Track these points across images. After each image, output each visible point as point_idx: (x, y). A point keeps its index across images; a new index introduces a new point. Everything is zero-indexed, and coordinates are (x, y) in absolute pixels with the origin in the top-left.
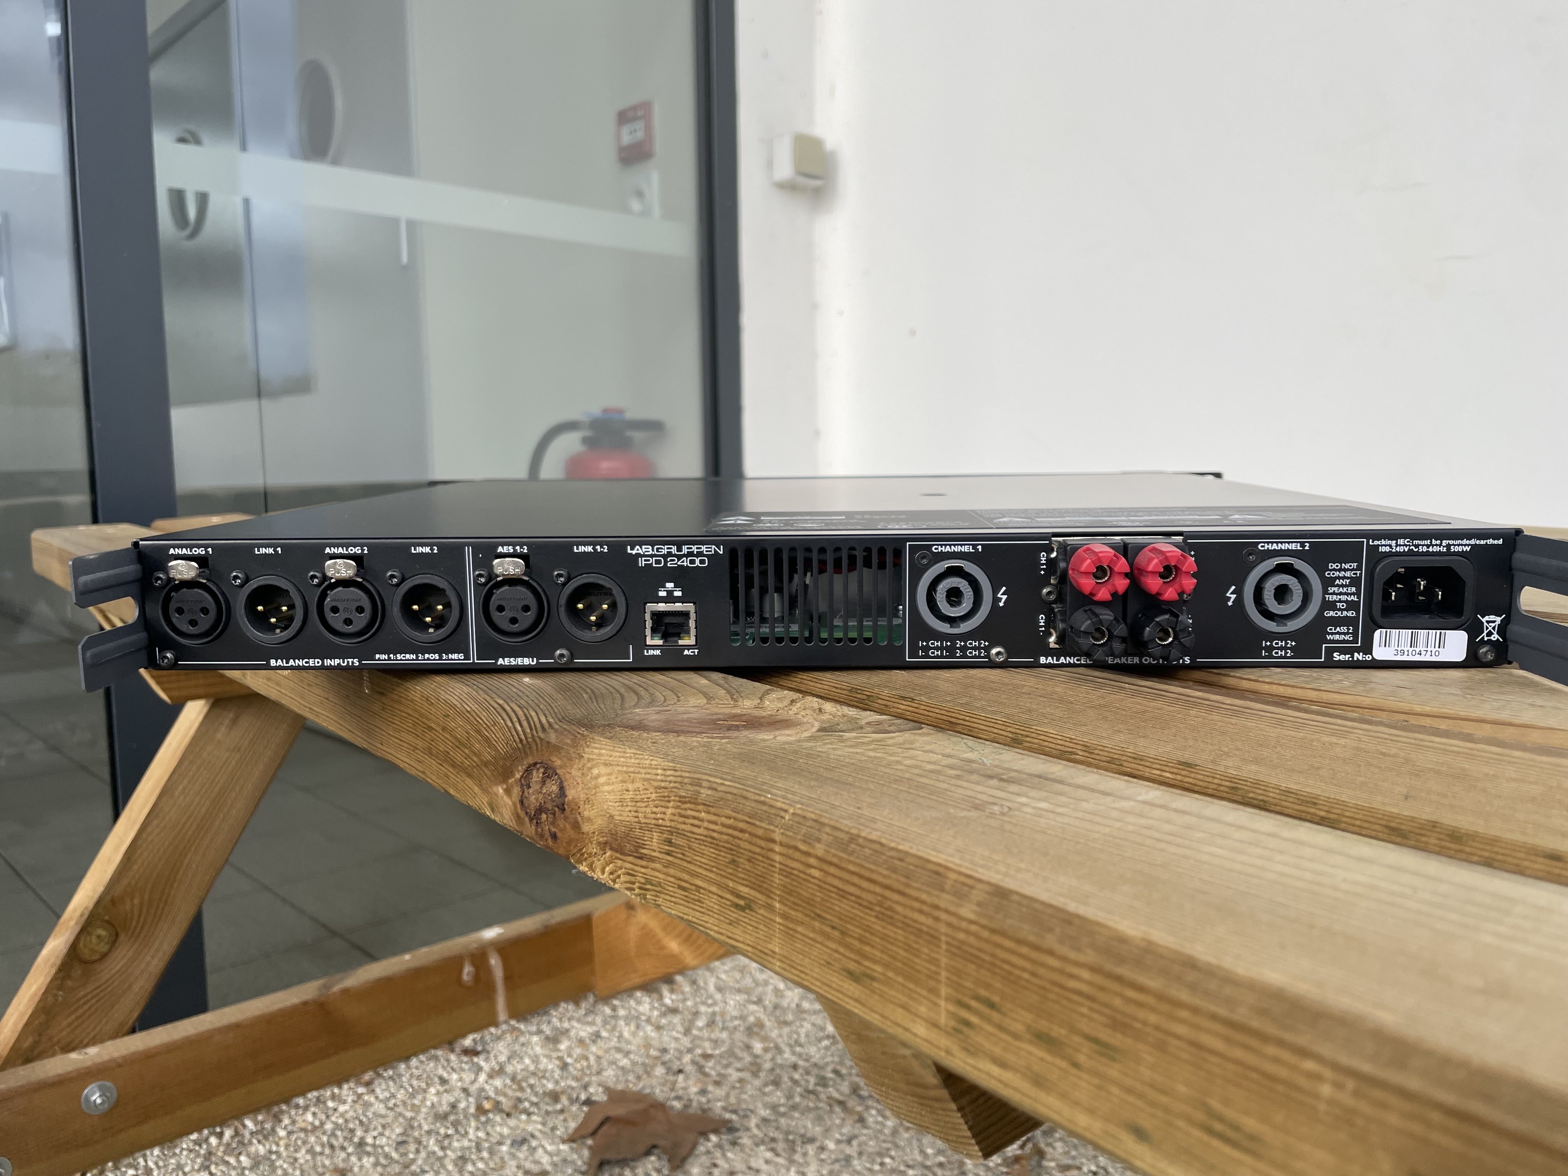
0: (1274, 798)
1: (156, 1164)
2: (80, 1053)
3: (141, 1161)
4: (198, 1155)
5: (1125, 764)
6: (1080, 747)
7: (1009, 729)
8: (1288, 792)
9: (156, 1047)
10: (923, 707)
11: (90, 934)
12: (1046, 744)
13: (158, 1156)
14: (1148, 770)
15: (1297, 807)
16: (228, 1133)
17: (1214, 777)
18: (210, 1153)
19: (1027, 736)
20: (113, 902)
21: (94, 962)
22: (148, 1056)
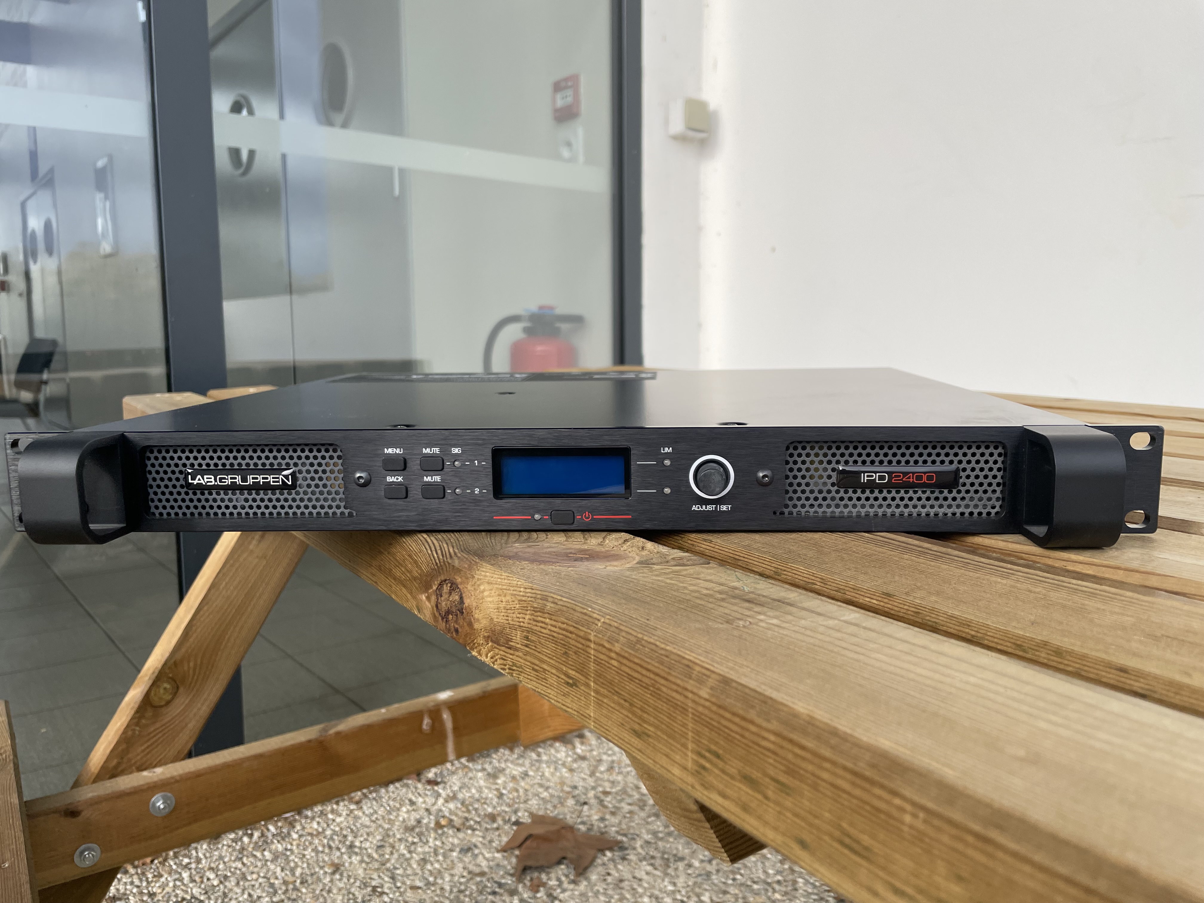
0: (943, 621)
1: (204, 855)
2: (150, 772)
3: (194, 852)
4: (234, 850)
5: (847, 593)
6: (819, 580)
7: (773, 565)
8: (952, 617)
9: (204, 769)
10: (717, 547)
11: (159, 687)
12: (796, 576)
13: (206, 849)
14: (862, 597)
15: (957, 628)
16: (256, 834)
17: (905, 605)
18: (243, 849)
19: (784, 571)
20: (175, 664)
21: (161, 707)
22: (198, 775)
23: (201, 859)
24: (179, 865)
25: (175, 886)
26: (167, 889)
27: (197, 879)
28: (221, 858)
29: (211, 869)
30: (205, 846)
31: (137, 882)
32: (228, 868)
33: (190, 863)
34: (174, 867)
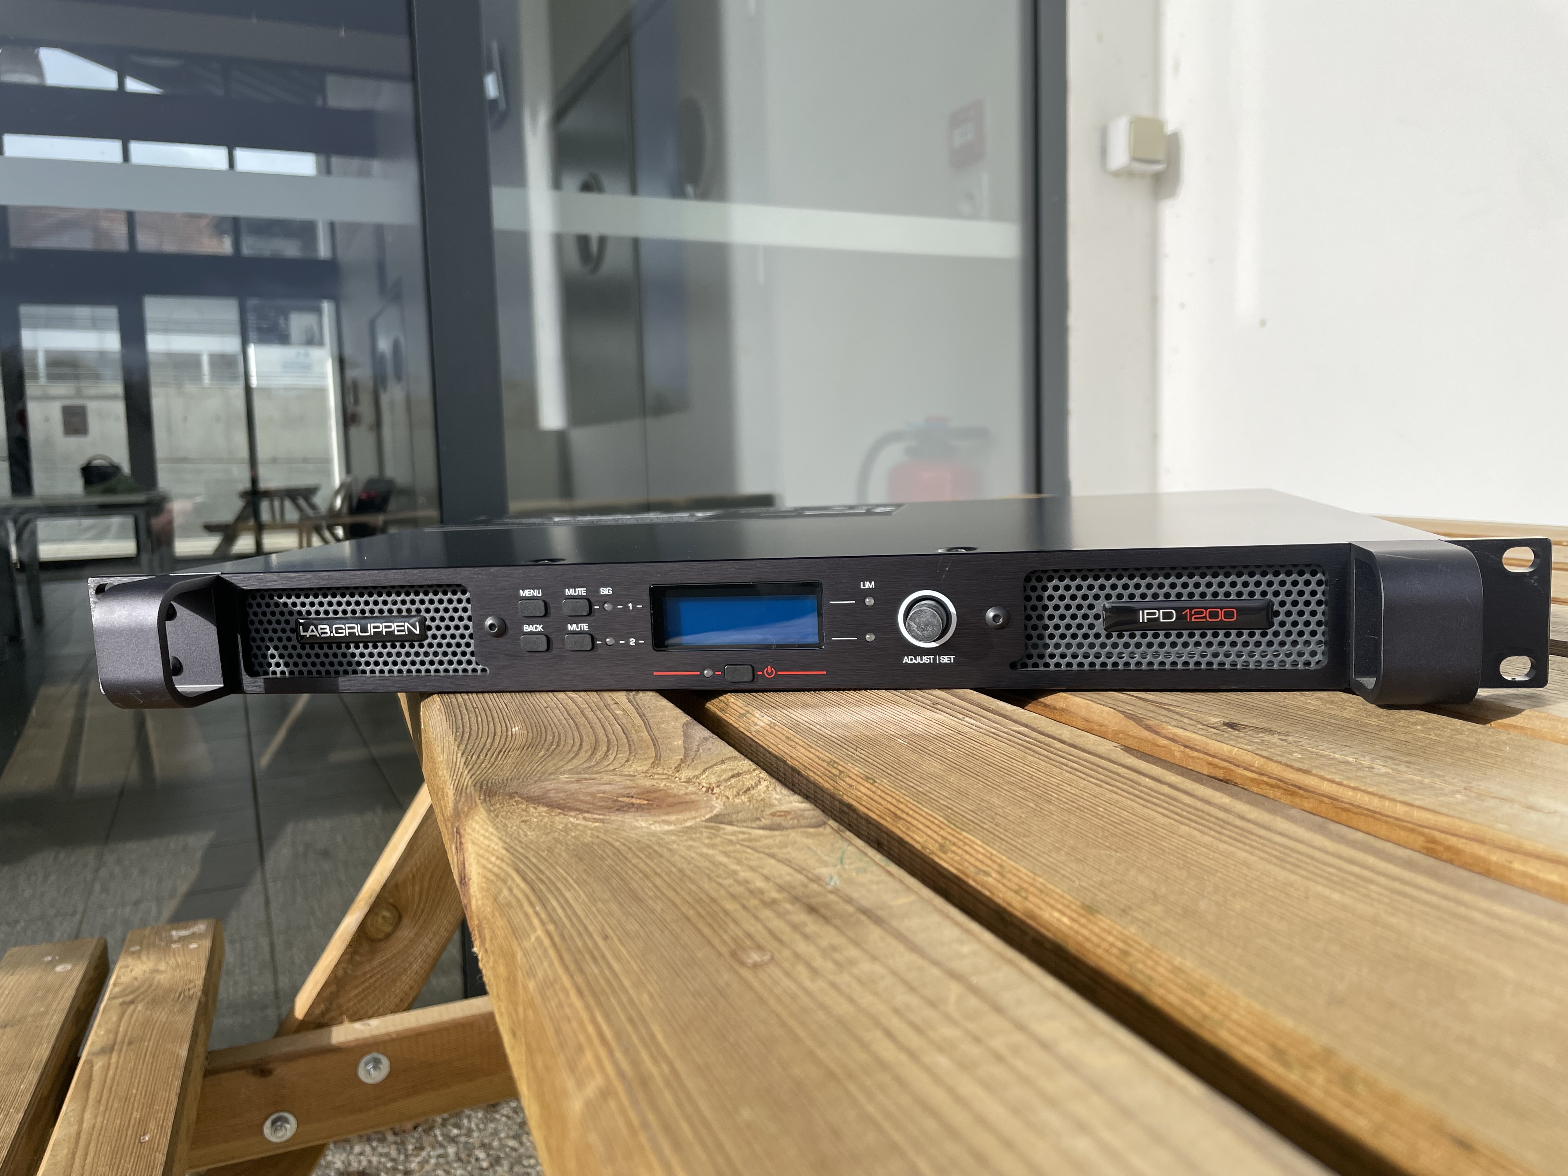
7: (942, 833)
9: (428, 1026)
11: (376, 914)
12: (967, 857)
19: (954, 844)
20: (396, 885)
21: (380, 940)
22: (418, 1034)
23: (473, 1131)
24: (446, 1136)
25: (437, 1165)
26: (428, 1167)
27: (463, 1156)
28: (496, 1133)
29: (483, 1146)
30: (480, 1115)
31: (394, 1153)
32: (502, 1146)
33: (458, 1136)
34: (440, 1138)
